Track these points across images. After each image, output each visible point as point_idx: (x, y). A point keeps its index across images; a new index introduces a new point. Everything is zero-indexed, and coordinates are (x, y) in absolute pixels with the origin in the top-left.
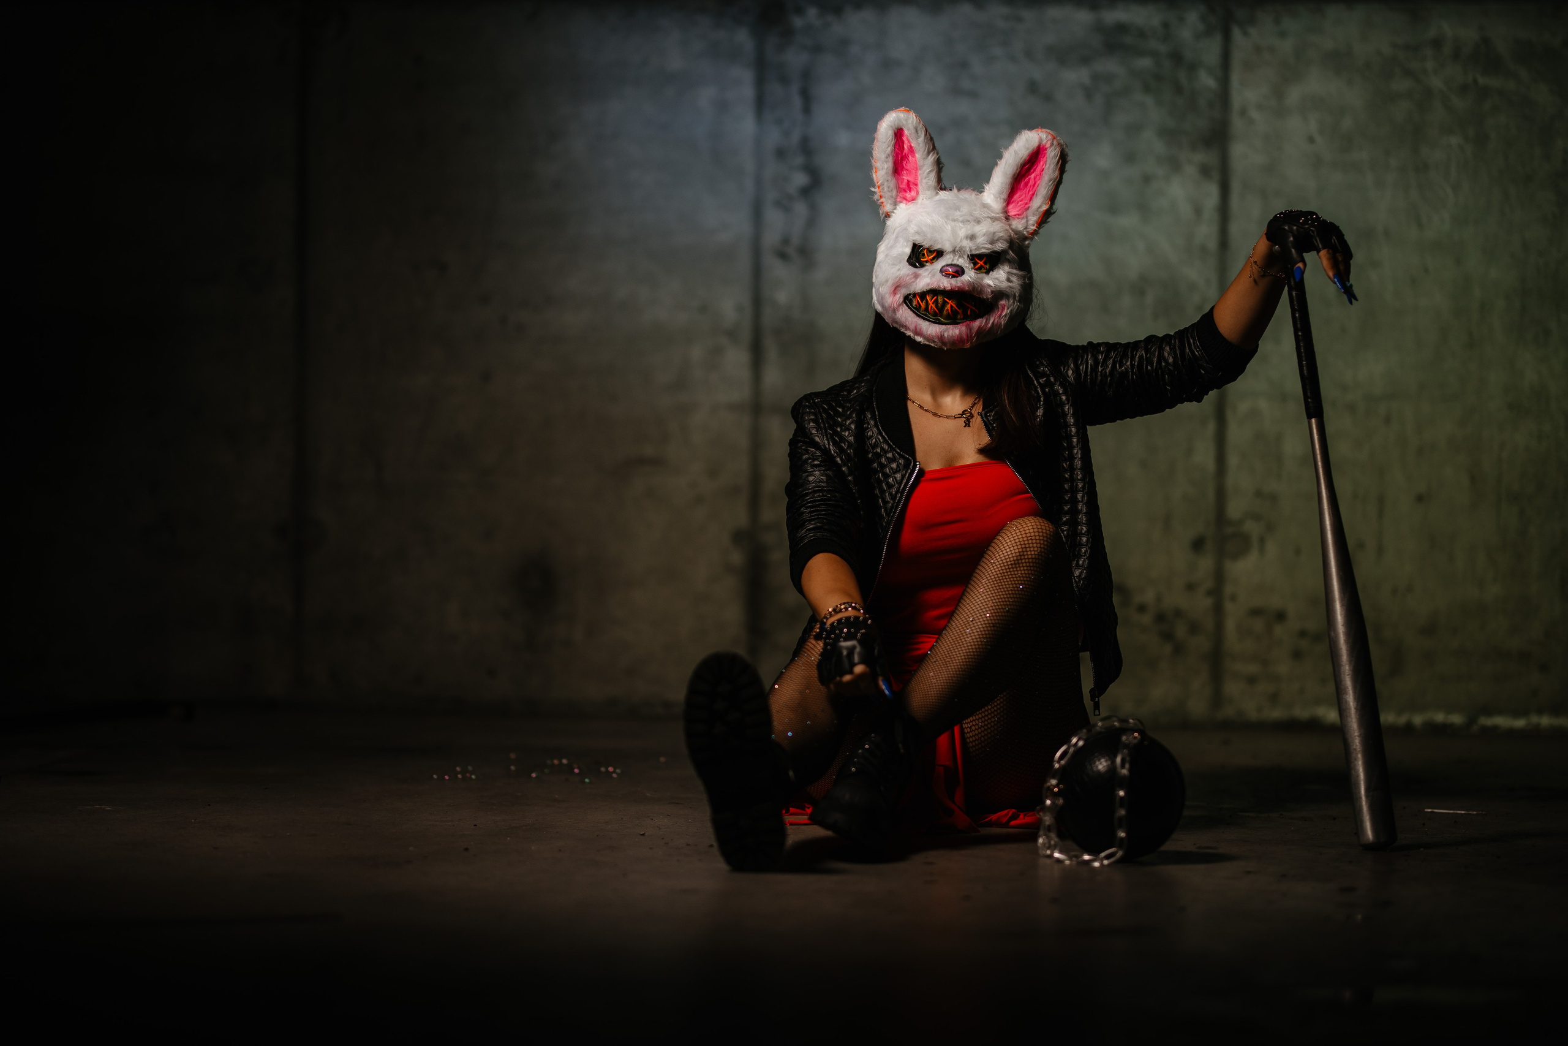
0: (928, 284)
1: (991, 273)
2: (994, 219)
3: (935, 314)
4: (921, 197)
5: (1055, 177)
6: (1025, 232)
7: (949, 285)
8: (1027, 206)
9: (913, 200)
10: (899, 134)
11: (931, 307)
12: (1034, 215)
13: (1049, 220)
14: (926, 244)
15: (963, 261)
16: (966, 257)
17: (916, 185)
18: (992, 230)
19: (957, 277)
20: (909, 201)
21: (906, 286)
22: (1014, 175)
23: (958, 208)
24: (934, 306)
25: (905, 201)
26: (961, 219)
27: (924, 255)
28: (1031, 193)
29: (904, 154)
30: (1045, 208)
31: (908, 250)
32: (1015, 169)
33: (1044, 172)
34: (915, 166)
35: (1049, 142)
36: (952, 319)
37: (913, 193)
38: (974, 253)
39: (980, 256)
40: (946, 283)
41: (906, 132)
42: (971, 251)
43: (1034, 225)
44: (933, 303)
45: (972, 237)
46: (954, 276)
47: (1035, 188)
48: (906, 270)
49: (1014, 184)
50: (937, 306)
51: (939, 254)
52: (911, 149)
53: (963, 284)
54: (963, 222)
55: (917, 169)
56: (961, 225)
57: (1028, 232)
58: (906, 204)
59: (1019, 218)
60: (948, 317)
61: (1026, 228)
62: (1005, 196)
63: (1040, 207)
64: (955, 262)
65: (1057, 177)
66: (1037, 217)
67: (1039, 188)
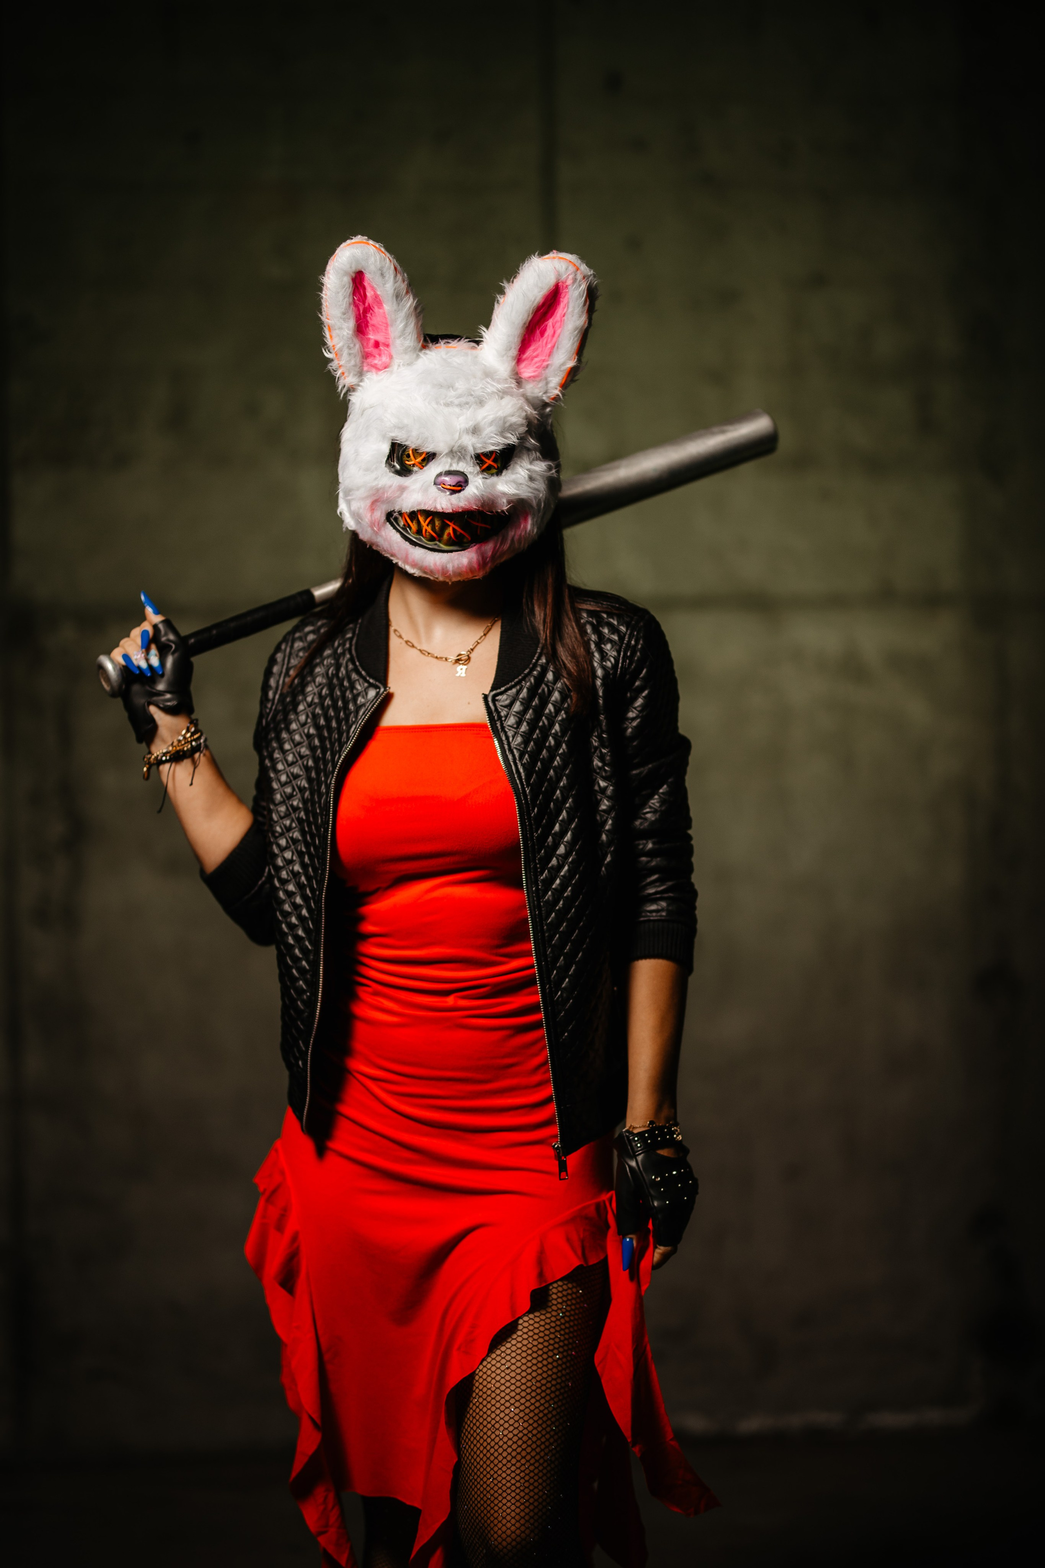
0: (420, 504)
1: (504, 472)
2: (503, 394)
3: (432, 539)
4: (395, 367)
5: (583, 322)
6: (544, 398)
7: (449, 505)
8: (545, 364)
9: (385, 368)
10: (358, 280)
11: (426, 530)
12: (555, 375)
13: (576, 378)
14: (412, 443)
15: (465, 465)
16: (468, 458)
17: (388, 346)
18: (501, 414)
19: (459, 491)
20: (381, 370)
21: (388, 501)
22: (525, 324)
23: (451, 386)
24: (429, 529)
25: (374, 370)
26: (456, 402)
27: (408, 456)
28: (549, 346)
29: (367, 305)
30: (571, 364)
31: (386, 448)
32: (526, 315)
33: (565, 318)
34: (384, 321)
35: (571, 277)
36: (458, 544)
37: (384, 359)
38: (479, 451)
39: (489, 455)
40: (445, 502)
41: (368, 276)
42: (475, 449)
43: (556, 388)
44: (428, 525)
45: (475, 430)
46: (453, 492)
47: (554, 339)
48: (389, 480)
49: (525, 335)
50: (433, 529)
51: (430, 457)
52: (378, 300)
53: (469, 503)
54: (460, 405)
55: (387, 326)
56: (457, 410)
57: (548, 397)
58: (377, 373)
59: (534, 381)
60: (450, 543)
61: (546, 393)
62: (514, 352)
63: (563, 364)
64: (455, 467)
65: (585, 323)
66: (560, 378)
67: (560, 339)
